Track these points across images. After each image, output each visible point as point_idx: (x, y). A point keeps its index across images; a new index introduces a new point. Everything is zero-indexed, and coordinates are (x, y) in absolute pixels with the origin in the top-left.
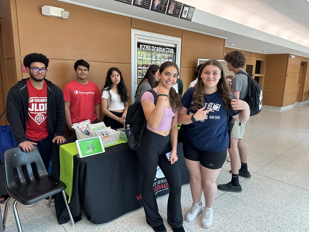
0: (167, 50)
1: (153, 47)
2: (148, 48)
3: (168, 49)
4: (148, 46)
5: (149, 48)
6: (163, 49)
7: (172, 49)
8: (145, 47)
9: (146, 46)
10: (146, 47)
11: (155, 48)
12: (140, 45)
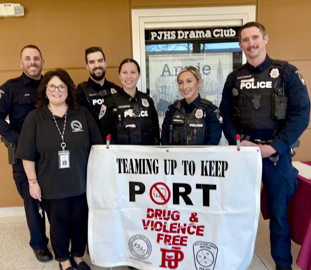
0: (217, 33)
1: (182, 32)
2: (169, 35)
3: (218, 31)
4: (169, 32)
5: (171, 35)
6: (205, 33)
7: (231, 30)
8: (163, 35)
9: (165, 33)
10: (165, 35)
11: (187, 33)
12: (152, 33)
